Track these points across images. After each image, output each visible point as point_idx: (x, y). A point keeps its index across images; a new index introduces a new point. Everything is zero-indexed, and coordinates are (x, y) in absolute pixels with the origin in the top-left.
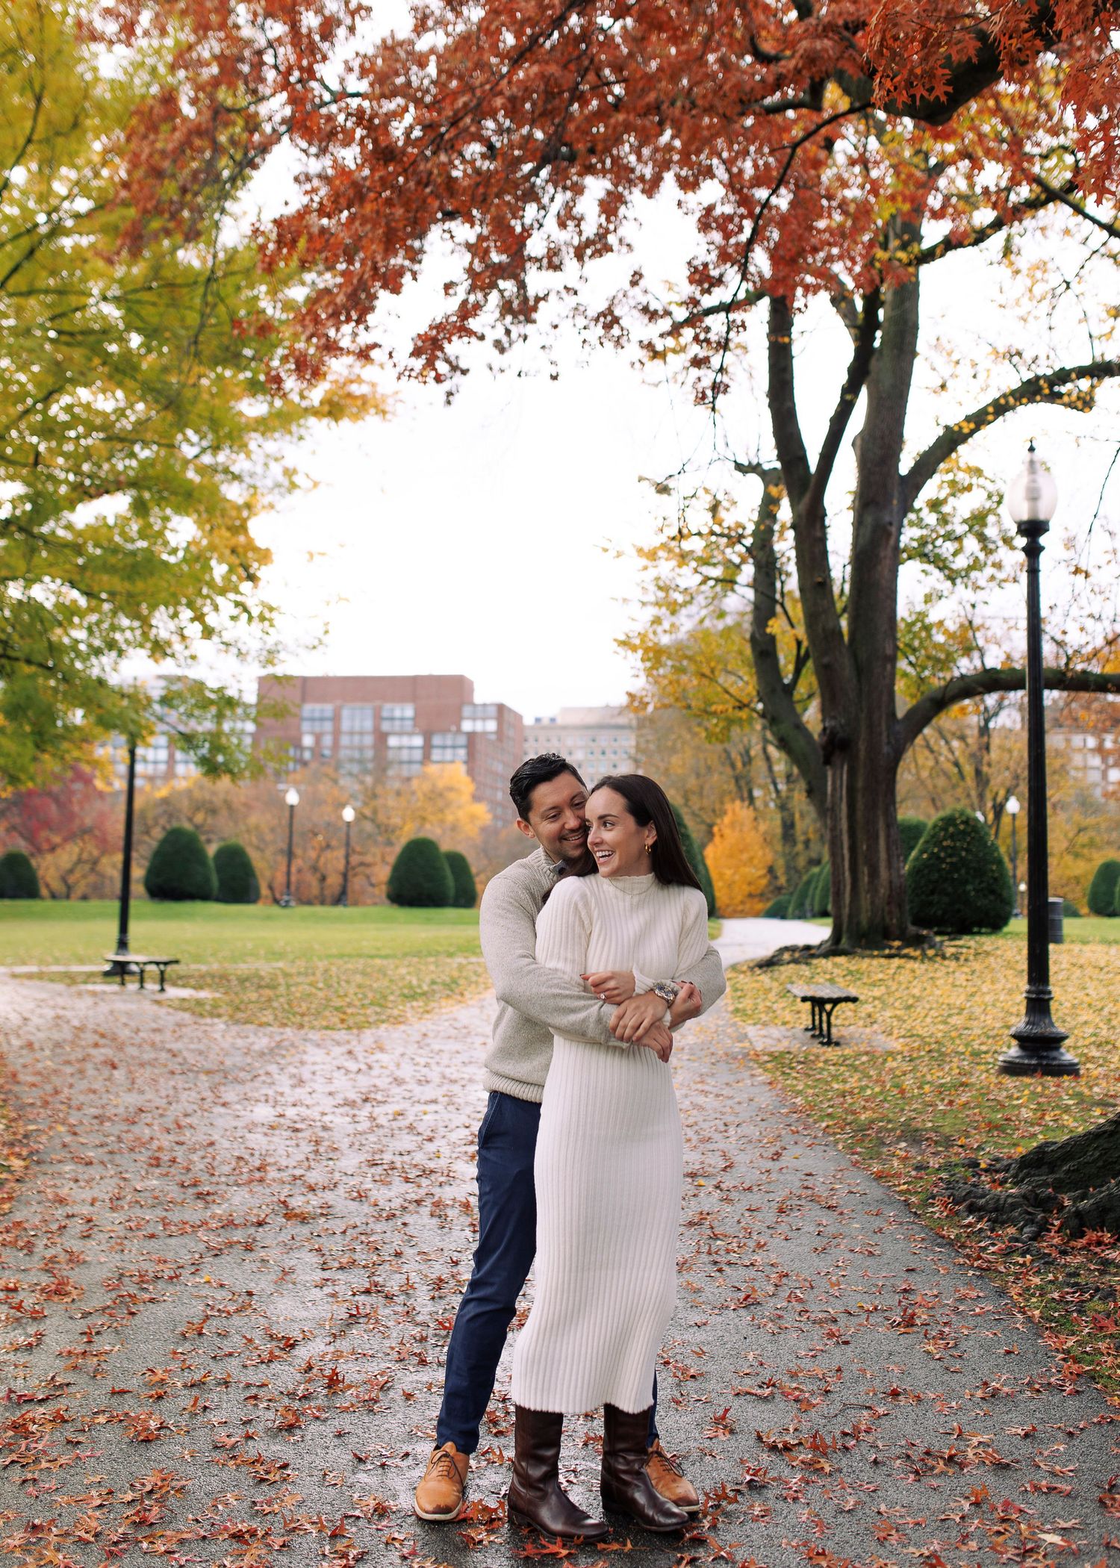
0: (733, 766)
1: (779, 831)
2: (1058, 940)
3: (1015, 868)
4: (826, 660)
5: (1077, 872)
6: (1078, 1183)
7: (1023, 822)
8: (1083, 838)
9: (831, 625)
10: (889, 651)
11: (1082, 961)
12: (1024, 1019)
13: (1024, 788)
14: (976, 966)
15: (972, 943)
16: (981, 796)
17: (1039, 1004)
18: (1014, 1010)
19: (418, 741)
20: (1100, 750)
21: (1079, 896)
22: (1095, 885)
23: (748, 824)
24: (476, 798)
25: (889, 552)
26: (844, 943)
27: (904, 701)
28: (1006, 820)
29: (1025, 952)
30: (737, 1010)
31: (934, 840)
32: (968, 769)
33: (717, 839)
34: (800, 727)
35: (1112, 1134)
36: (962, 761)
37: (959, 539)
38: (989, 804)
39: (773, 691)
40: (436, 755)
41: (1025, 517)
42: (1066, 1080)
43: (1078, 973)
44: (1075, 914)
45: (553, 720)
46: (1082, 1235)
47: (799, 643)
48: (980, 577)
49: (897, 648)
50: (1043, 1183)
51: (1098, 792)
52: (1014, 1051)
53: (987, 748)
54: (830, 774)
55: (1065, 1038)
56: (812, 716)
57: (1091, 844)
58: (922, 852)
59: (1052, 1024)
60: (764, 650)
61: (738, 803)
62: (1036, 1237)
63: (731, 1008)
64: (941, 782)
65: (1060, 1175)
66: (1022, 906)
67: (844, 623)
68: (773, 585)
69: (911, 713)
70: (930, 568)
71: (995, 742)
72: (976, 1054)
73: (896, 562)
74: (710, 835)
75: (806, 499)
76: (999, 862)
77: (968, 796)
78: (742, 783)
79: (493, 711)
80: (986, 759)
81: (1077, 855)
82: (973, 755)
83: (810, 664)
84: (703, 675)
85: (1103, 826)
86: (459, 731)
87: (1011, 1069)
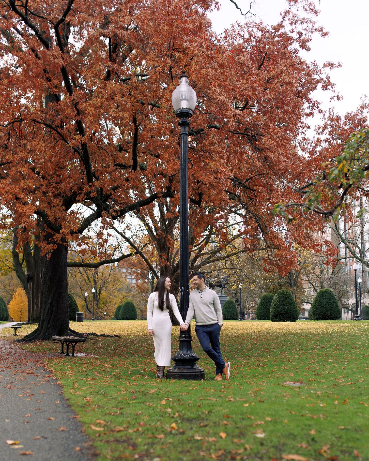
9: (29, 252)
23: (23, 294)
26: (30, 322)
33: (14, 299)
34: (22, 273)
54: (28, 284)
60: (15, 255)
74: (12, 298)
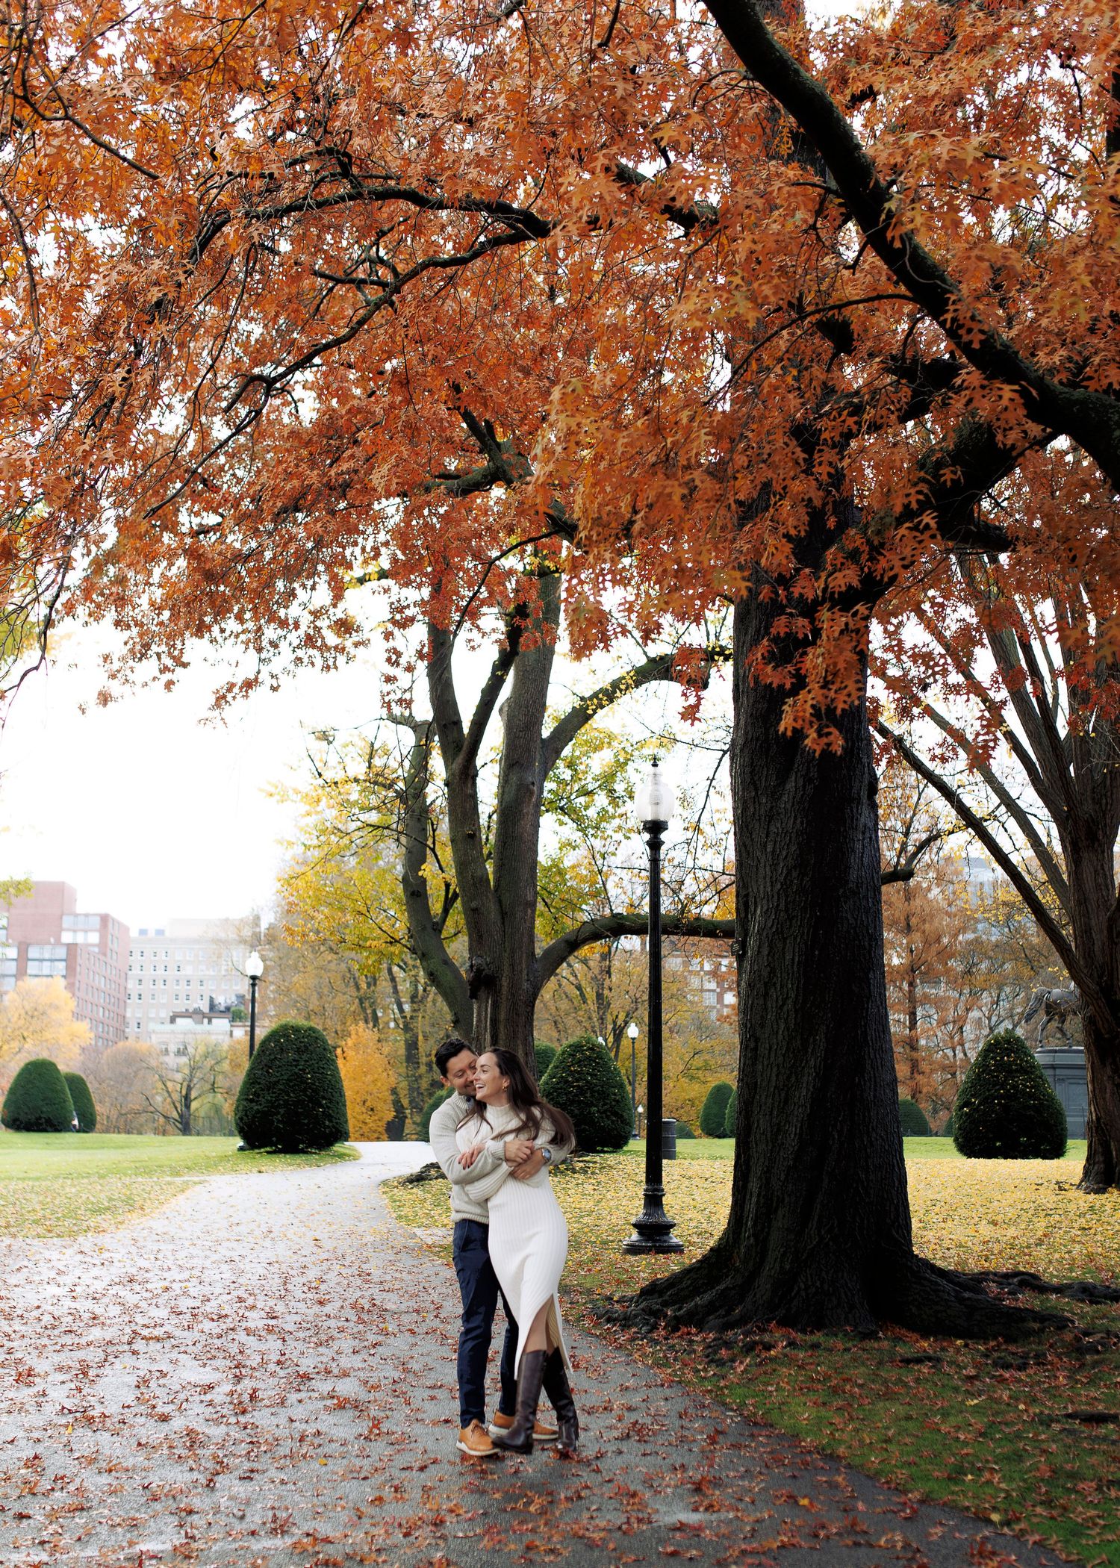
0: (358, 988)
1: (402, 1051)
2: (672, 1156)
3: (634, 1091)
4: (473, 905)
5: (692, 1095)
6: (678, 1300)
7: (643, 1046)
8: (698, 1062)
9: (479, 873)
10: (529, 898)
11: (690, 1174)
12: (642, 1211)
13: (644, 1013)
14: (602, 1178)
15: (597, 1159)
16: (602, 1019)
17: (654, 1199)
18: (634, 1212)
19: (13, 953)
20: (715, 974)
21: (693, 1116)
22: (707, 1107)
23: (372, 1044)
24: (78, 1016)
25: (531, 809)
27: (543, 940)
28: (625, 1043)
29: (643, 1166)
30: (400, 1217)
31: (563, 1065)
32: (590, 993)
34: (447, 962)
35: (699, 1269)
36: (583, 984)
37: (589, 793)
38: (610, 1027)
39: (424, 929)
40: (32, 968)
41: (649, 818)
42: (673, 1256)
43: (687, 1182)
44: (689, 1135)
45: (160, 932)
46: (678, 1330)
47: (447, 885)
48: (610, 827)
49: (536, 893)
50: (655, 1303)
51: (714, 1015)
52: (635, 1236)
53: (609, 973)
54: (475, 1006)
55: (673, 1226)
56: (458, 949)
57: (706, 1067)
58: (552, 1077)
59: (664, 1215)
60: (415, 892)
61: (361, 1024)
62: (650, 1331)
63: (394, 1215)
64: (564, 1005)
65: (666, 1298)
66: (641, 1125)
67: (489, 867)
68: (425, 830)
69: (547, 952)
70: (566, 819)
71: (616, 964)
72: (604, 1243)
73: (538, 814)
75: (460, 759)
76: (622, 1086)
77: (590, 1018)
78: (367, 1004)
79: (96, 922)
80: (607, 982)
81: (692, 1078)
82: (594, 978)
83: (458, 904)
84: (360, 913)
85: (717, 1049)
86: (58, 942)
87: (633, 1250)
